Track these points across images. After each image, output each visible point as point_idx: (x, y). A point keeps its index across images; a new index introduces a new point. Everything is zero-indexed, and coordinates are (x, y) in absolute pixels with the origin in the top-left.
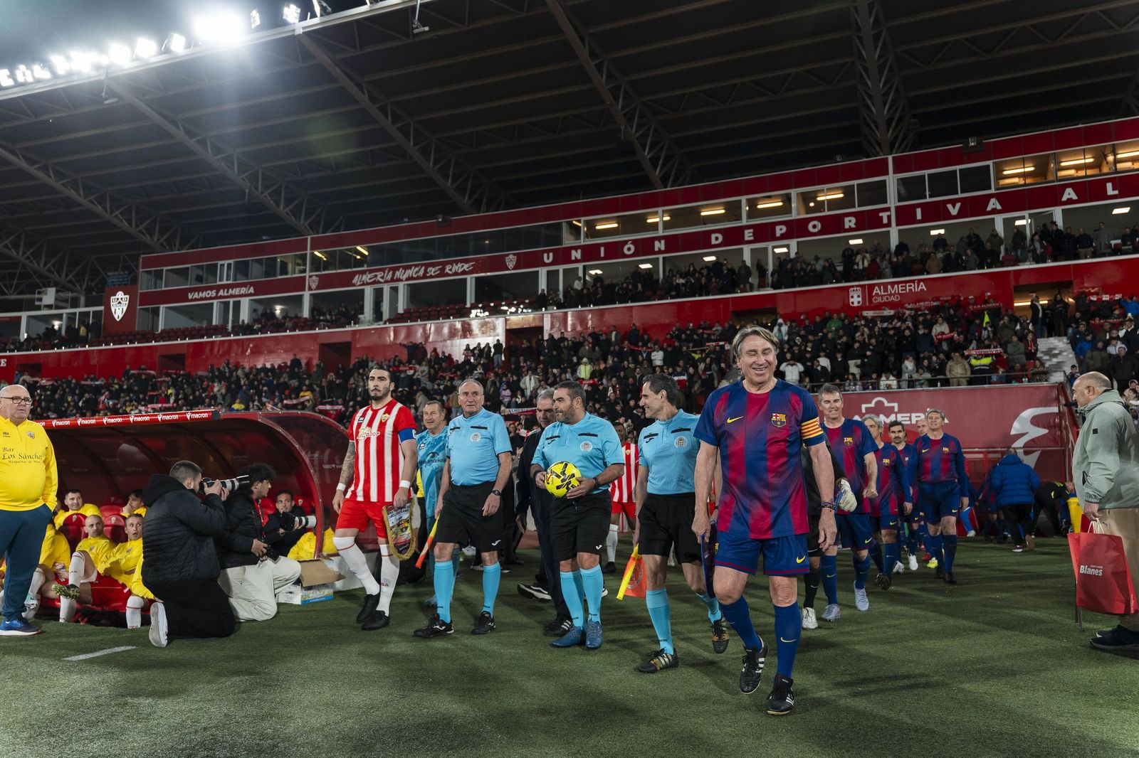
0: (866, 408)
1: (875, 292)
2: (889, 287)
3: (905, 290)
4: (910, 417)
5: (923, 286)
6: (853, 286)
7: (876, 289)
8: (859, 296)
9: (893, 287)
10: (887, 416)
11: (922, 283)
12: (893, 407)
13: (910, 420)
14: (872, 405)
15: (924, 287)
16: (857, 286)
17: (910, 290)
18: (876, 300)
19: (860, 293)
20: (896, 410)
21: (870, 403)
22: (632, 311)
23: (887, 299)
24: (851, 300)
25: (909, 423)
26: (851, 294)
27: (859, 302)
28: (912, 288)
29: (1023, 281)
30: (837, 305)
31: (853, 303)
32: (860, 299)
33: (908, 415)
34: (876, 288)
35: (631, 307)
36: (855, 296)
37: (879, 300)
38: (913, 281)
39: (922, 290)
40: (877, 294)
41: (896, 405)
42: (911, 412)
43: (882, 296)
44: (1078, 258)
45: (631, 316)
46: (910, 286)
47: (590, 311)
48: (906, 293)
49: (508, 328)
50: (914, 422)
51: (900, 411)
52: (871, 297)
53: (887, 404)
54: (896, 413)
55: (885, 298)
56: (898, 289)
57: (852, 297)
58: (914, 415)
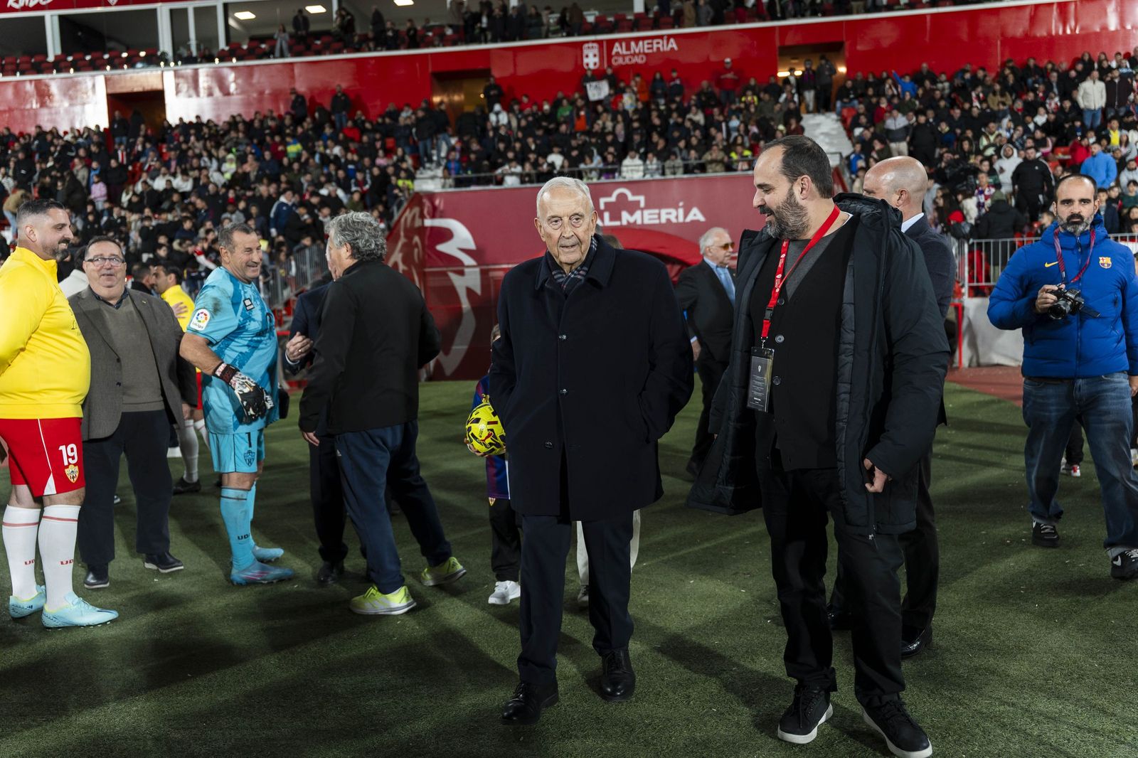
0: (606, 204)
1: (615, 50)
2: (633, 44)
3: (652, 48)
4: (659, 214)
5: (673, 44)
6: (587, 42)
7: (617, 48)
8: (595, 56)
9: (637, 44)
10: (631, 213)
11: (672, 40)
12: (638, 202)
13: (659, 218)
14: (613, 199)
15: (675, 46)
16: (593, 42)
17: (658, 49)
18: (616, 61)
19: (596, 51)
20: (642, 204)
21: (610, 195)
22: (293, 70)
23: (630, 60)
24: (586, 60)
25: (657, 222)
26: (585, 52)
27: (595, 64)
28: (660, 46)
29: (790, 40)
30: (567, 66)
31: (587, 65)
32: (597, 60)
33: (656, 211)
34: (617, 45)
35: (291, 64)
36: (591, 55)
37: (620, 61)
38: (661, 37)
39: (672, 49)
40: (618, 54)
41: (642, 199)
42: (660, 207)
43: (624, 56)
44: (849, 12)
45: (292, 77)
46: (658, 43)
47: (233, 68)
48: (653, 53)
49: (111, 91)
50: (663, 220)
51: (648, 206)
52: (610, 57)
53: (631, 198)
54: (642, 209)
55: (627, 61)
56: (643, 47)
57: (587, 56)
58: (664, 212)
